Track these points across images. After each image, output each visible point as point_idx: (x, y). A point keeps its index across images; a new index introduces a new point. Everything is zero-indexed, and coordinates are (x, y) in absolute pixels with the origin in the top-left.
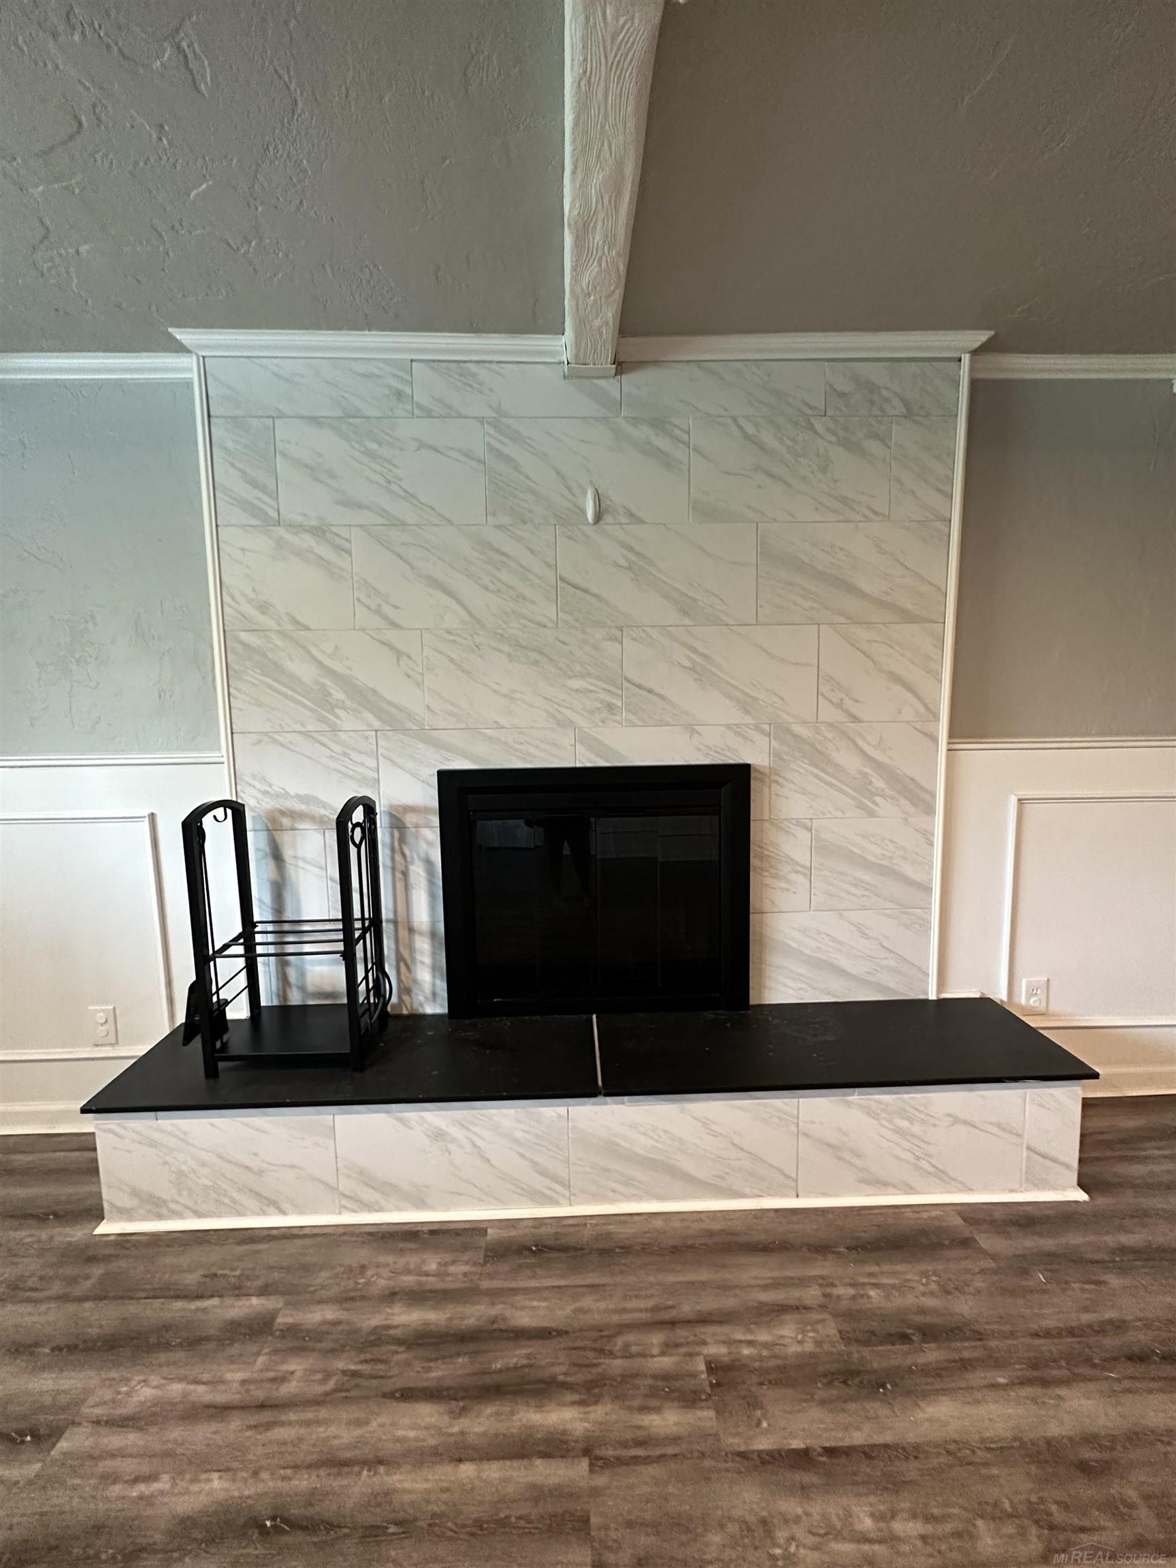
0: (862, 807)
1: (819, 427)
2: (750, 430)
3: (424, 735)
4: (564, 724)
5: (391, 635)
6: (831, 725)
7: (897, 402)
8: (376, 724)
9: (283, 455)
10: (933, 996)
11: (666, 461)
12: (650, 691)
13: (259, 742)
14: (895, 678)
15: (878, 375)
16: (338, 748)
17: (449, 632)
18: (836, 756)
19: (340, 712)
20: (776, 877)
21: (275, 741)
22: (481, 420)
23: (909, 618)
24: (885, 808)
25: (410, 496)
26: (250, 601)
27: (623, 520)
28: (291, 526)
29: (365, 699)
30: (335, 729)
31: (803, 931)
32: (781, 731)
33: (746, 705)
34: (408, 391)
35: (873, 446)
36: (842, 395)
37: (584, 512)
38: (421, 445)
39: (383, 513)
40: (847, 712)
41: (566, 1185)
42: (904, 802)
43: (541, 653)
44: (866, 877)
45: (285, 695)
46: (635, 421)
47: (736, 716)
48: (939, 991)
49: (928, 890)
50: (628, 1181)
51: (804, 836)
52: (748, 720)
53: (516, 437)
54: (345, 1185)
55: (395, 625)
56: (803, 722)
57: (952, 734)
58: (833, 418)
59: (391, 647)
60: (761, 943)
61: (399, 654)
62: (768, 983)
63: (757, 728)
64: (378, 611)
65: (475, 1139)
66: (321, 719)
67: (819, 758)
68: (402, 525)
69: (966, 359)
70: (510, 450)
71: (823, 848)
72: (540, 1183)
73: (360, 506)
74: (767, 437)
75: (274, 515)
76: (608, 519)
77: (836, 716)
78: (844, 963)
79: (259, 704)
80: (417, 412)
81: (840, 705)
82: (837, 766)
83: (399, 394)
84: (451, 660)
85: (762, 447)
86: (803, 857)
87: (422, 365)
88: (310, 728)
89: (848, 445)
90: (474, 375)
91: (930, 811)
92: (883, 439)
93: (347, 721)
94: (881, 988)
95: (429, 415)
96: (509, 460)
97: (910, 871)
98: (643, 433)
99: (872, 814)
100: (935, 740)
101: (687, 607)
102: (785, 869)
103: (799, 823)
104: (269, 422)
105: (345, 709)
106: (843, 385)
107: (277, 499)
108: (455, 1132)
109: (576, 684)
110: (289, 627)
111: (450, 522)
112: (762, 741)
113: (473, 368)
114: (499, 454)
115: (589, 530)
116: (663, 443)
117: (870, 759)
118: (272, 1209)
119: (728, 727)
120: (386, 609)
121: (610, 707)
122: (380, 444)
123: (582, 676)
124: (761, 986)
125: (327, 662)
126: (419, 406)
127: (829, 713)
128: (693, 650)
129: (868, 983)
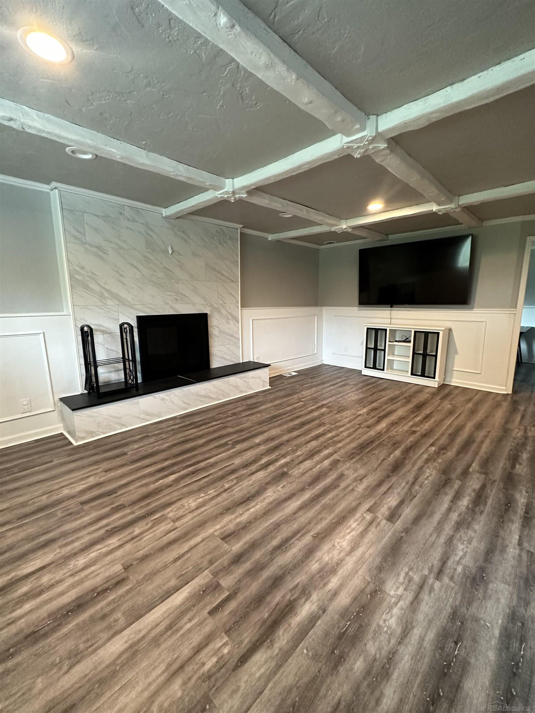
0: (227, 322)
1: (215, 239)
2: (202, 237)
3: (131, 306)
4: (167, 304)
5: (122, 279)
6: (220, 304)
7: (228, 236)
8: (118, 303)
9: (87, 224)
10: (241, 362)
11: (186, 241)
12: (185, 296)
13: (82, 308)
14: (231, 294)
15: (225, 229)
16: (107, 310)
17: (137, 279)
18: (222, 311)
19: (107, 300)
20: (212, 339)
21: (87, 308)
22: (142, 224)
23: (232, 281)
24: (231, 322)
25: (125, 241)
26: (78, 266)
27: (177, 254)
28: (90, 245)
29: (115, 296)
30: (106, 305)
31: (218, 351)
32: (212, 306)
33: (205, 299)
34: (123, 212)
35: (225, 244)
36: (218, 232)
37: (168, 251)
38: (127, 228)
39: (117, 245)
41: (189, 405)
42: (234, 321)
43: (160, 285)
44: (229, 337)
45: (90, 295)
46: (178, 230)
47: (203, 302)
48: (242, 361)
49: (239, 339)
50: (201, 401)
51: (217, 329)
52: (205, 303)
53: (152, 230)
54: (142, 416)
55: (122, 276)
56: (216, 304)
57: (241, 307)
58: (217, 237)
59: (122, 282)
60: (211, 354)
61: (124, 284)
62: (212, 363)
63: (208, 305)
64: (117, 272)
65: (171, 399)
66: (102, 302)
67: (219, 312)
68: (123, 249)
69: (239, 229)
70: (150, 232)
71: (221, 331)
72: (184, 405)
73: (111, 242)
74: (206, 239)
75: (84, 241)
76: (174, 254)
77: (221, 302)
78: (226, 357)
79: (82, 297)
80: (126, 219)
81: (222, 300)
82: (222, 314)
83: (121, 213)
84: (138, 286)
85: (205, 241)
86: (217, 334)
87: (127, 207)
88: (98, 304)
89: (220, 243)
90: (141, 212)
91: (238, 322)
92: (226, 243)
93: (109, 302)
94: (233, 362)
95: (129, 220)
96: (150, 236)
97: (236, 335)
98: (181, 234)
99: (229, 324)
100: (238, 307)
101: (191, 276)
102: (214, 337)
103: (216, 326)
104: (82, 213)
105: (109, 299)
106: (219, 230)
107: (85, 236)
108: (167, 398)
109: (168, 293)
110: (90, 274)
111: (136, 249)
112: (208, 308)
113: (140, 210)
114: (147, 234)
115: (170, 256)
116: (185, 237)
117: (228, 312)
118: (124, 427)
119: (202, 304)
120: (120, 271)
121: (177, 300)
122: (116, 225)
123: (170, 292)
125: (103, 285)
126: (126, 217)
127: (220, 302)
128: (193, 286)
129: (230, 361)
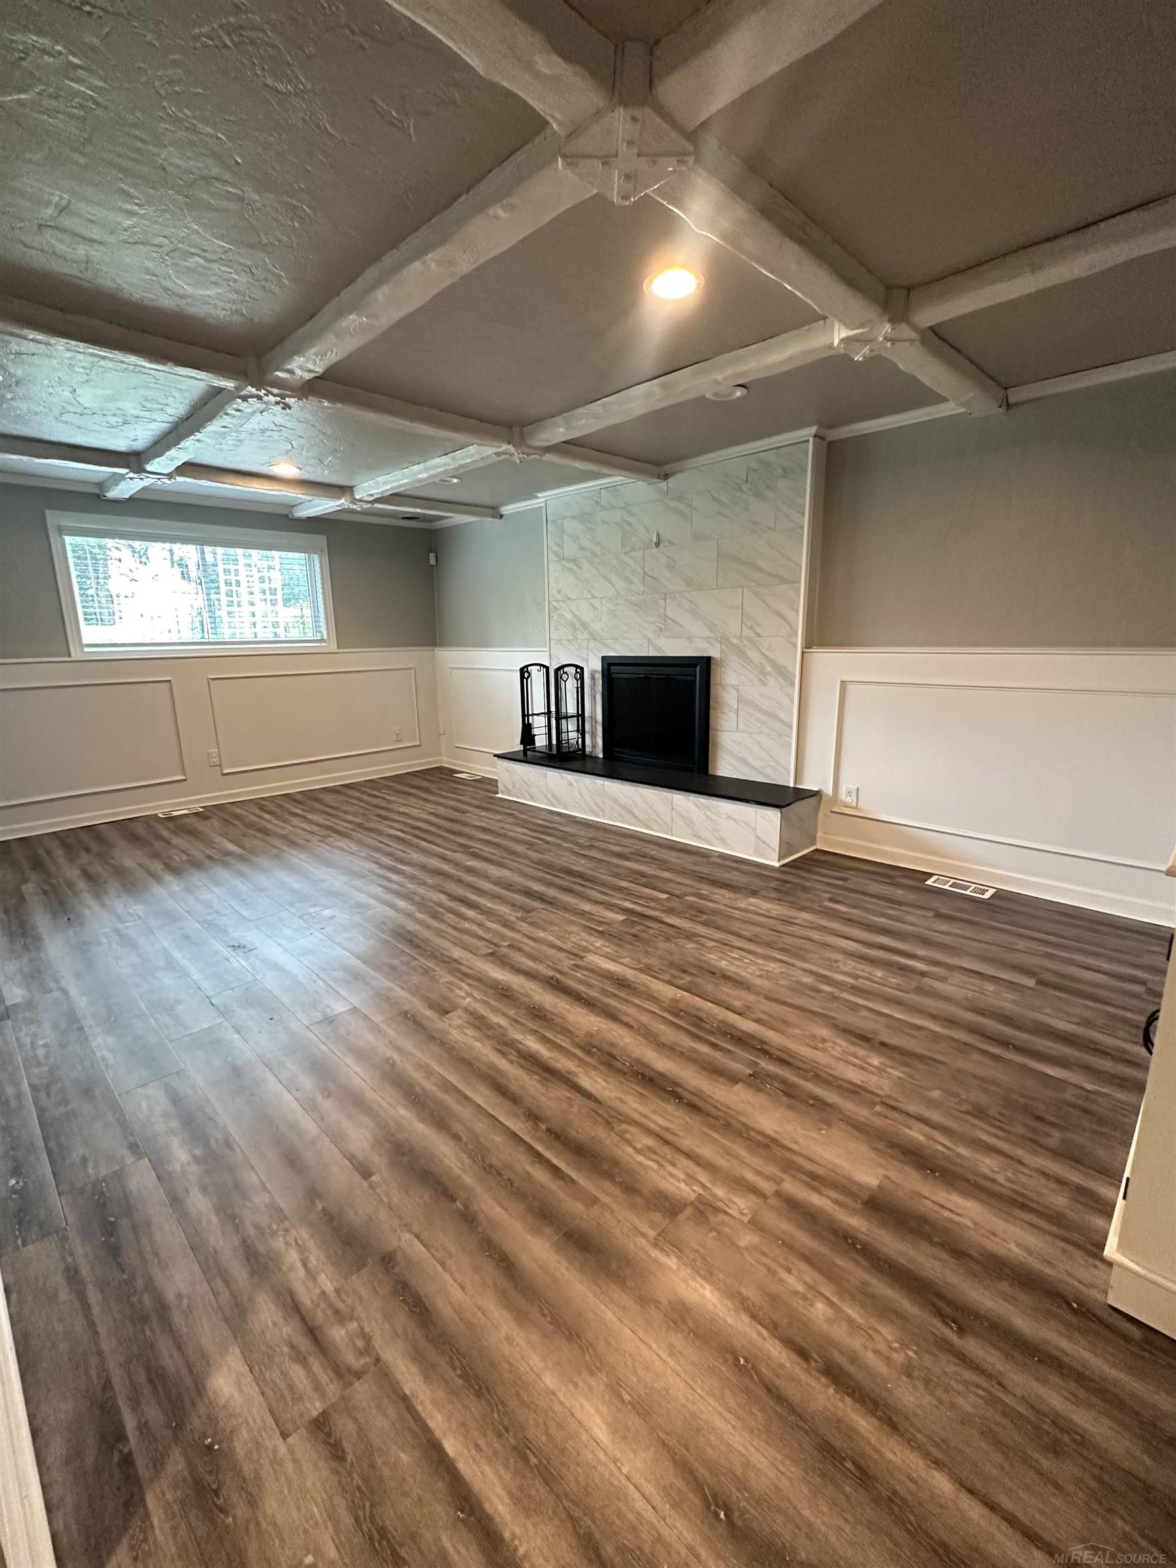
0: (761, 680)
1: (745, 489)
2: (715, 495)
4: (645, 637)
5: (592, 600)
6: (747, 638)
7: (779, 469)
8: (587, 636)
9: (566, 532)
10: (792, 785)
11: (681, 514)
12: (675, 622)
13: (557, 643)
14: (777, 613)
15: (771, 457)
16: (577, 646)
17: (609, 598)
18: (749, 654)
19: (578, 632)
20: (722, 713)
21: (561, 643)
22: (621, 508)
23: (783, 580)
24: (771, 681)
25: (599, 543)
26: (555, 589)
27: (666, 543)
28: (567, 560)
29: (585, 626)
30: (576, 639)
31: (734, 741)
32: (724, 640)
33: (711, 626)
34: (600, 501)
36: (755, 471)
37: (653, 543)
38: (603, 522)
39: (592, 551)
40: (754, 631)
42: (781, 680)
43: (638, 606)
44: (762, 717)
45: (563, 626)
46: (672, 499)
47: (707, 633)
49: (791, 727)
51: (735, 693)
52: (712, 635)
53: (632, 514)
55: (594, 597)
56: (735, 637)
57: (804, 646)
58: (751, 484)
59: (592, 605)
60: (716, 744)
61: (594, 607)
62: (718, 765)
63: (716, 639)
64: (590, 592)
66: (572, 635)
67: (742, 654)
68: (598, 556)
69: (810, 439)
70: (629, 519)
71: (743, 701)
73: (586, 550)
74: (722, 497)
75: (563, 556)
76: (662, 545)
77: (750, 633)
78: (750, 760)
79: (557, 629)
80: (602, 509)
81: (751, 628)
82: (749, 659)
83: (597, 502)
84: (610, 610)
85: (720, 503)
86: (734, 704)
87: (604, 491)
88: (570, 638)
89: (758, 495)
90: (619, 490)
91: (793, 685)
92: (773, 489)
93: (580, 636)
94: (767, 776)
95: (606, 509)
96: (629, 523)
97: (782, 716)
98: (675, 504)
99: (765, 684)
100: (795, 646)
101: (690, 583)
102: (726, 710)
103: (732, 687)
104: (563, 521)
105: (579, 630)
106: (754, 464)
107: (564, 550)
109: (649, 619)
110: (565, 599)
111: (610, 552)
112: (718, 645)
113: (619, 487)
114: (626, 521)
115: (655, 551)
116: (682, 507)
117: (765, 656)
118: (532, 800)
119: (704, 639)
120: (592, 590)
121: (661, 630)
122: (591, 523)
123: (652, 616)
124: (715, 767)
125: (576, 612)
126: (603, 506)
127: (747, 632)
128: (691, 602)
129: (760, 773)
